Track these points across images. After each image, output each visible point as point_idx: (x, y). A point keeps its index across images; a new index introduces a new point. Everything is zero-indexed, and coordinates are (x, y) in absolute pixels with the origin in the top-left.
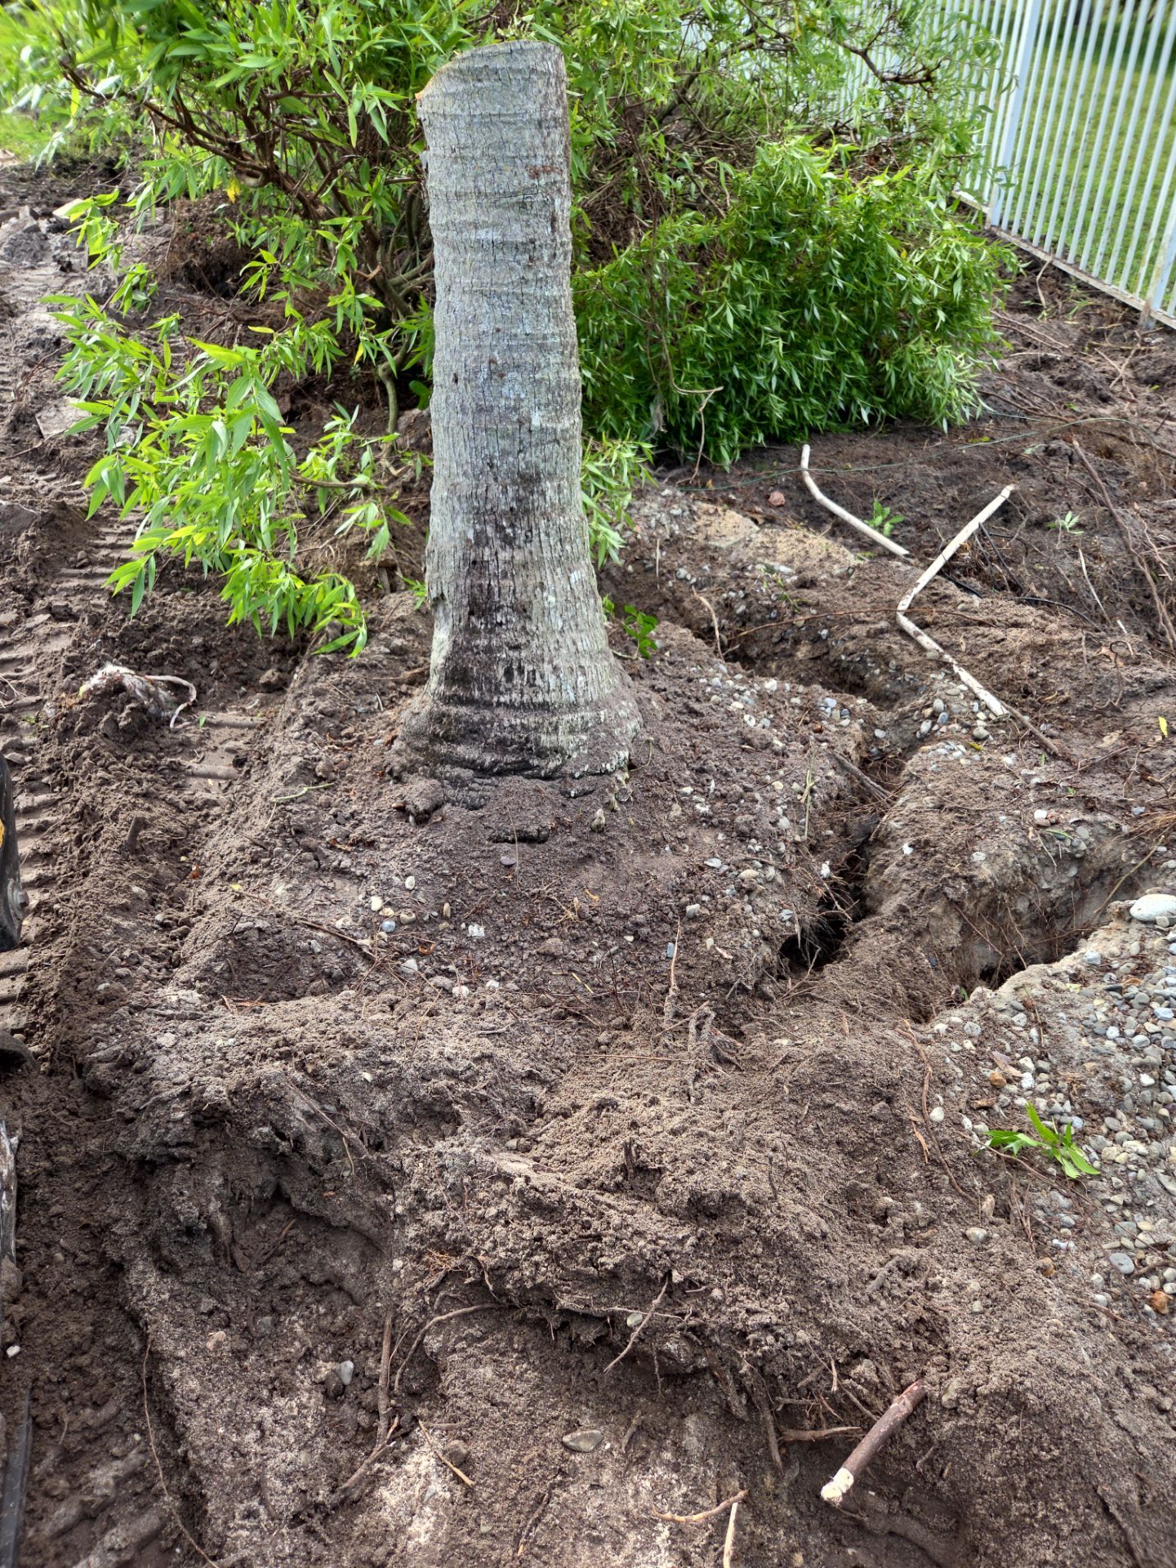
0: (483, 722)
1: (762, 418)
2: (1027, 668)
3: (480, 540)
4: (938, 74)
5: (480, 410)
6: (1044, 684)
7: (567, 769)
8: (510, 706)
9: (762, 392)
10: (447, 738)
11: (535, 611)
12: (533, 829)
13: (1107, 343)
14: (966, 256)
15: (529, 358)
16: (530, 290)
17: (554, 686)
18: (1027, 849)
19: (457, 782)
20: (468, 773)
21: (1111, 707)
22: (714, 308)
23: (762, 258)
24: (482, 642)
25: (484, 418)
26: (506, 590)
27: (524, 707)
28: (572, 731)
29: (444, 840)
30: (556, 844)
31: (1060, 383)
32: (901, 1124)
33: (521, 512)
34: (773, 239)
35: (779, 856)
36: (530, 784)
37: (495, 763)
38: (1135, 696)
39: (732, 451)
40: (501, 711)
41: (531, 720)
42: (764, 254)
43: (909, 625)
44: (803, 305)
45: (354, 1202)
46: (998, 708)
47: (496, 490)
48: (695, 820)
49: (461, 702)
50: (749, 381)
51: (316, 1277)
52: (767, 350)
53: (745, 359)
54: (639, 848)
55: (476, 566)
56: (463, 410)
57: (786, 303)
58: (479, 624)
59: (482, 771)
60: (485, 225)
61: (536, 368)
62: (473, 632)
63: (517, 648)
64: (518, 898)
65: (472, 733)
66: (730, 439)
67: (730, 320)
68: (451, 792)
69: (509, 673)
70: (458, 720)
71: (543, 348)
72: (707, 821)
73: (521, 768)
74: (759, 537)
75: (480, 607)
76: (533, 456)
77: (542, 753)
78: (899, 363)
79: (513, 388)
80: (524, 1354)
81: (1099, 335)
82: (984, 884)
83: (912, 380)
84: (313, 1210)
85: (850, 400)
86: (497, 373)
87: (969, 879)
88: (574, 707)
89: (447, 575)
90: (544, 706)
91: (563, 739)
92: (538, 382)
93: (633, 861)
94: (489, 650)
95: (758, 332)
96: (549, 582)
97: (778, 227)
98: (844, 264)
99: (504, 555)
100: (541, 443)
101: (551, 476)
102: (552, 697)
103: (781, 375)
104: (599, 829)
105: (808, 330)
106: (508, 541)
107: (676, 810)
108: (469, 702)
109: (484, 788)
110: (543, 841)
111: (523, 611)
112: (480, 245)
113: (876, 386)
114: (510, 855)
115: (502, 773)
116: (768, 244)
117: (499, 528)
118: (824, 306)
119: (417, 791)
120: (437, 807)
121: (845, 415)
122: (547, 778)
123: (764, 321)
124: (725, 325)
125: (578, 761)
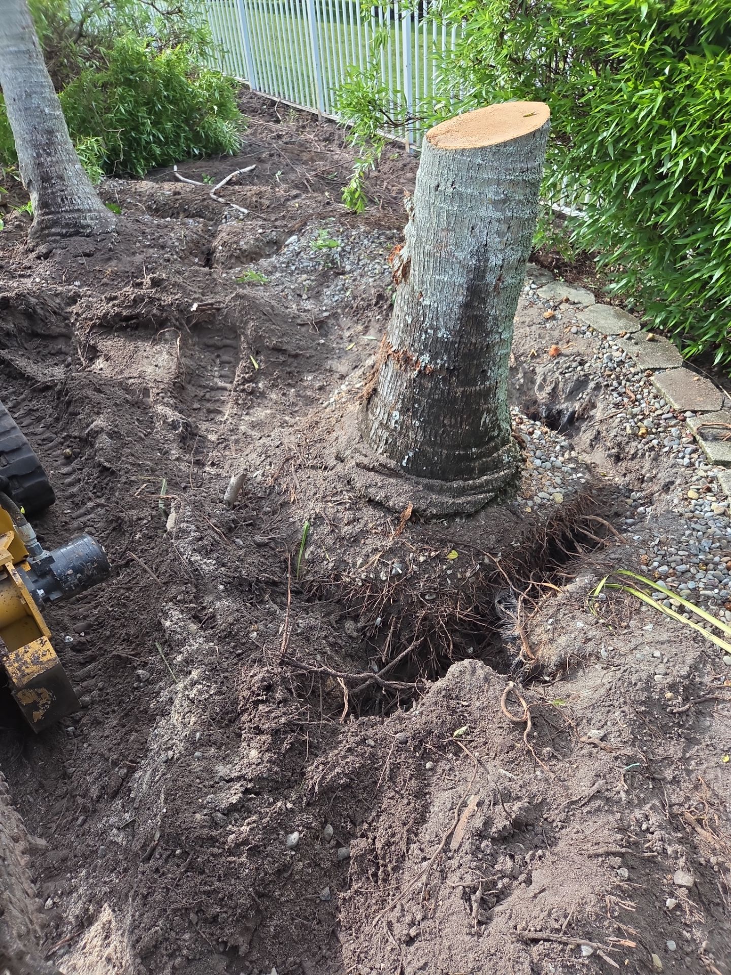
0: (58, 218)
1: (153, 156)
2: (254, 199)
3: (39, 155)
4: (183, 9)
5: (26, 109)
6: (261, 204)
7: (94, 232)
8: (66, 211)
9: (148, 143)
10: (47, 228)
11: (66, 177)
12: (87, 251)
13: (308, 129)
14: (215, 80)
15: (38, 89)
16: (33, 66)
17: (79, 203)
18: (257, 240)
19: (54, 241)
20: (58, 238)
21: (281, 205)
22: (114, 107)
23: (130, 86)
24: (50, 191)
25: (28, 112)
26: (53, 171)
27: (71, 211)
28: (92, 219)
29: (57, 259)
30: (98, 255)
31: (286, 143)
32: (215, 280)
33: (50, 143)
34: (131, 77)
35: (177, 253)
36: (83, 238)
37: (67, 232)
38: (288, 200)
39: (143, 170)
40: (63, 214)
41: (75, 215)
42: (128, 83)
43: (215, 197)
44: (154, 105)
45: (58, 326)
46: (246, 211)
47: (39, 137)
48: (145, 246)
49: (48, 214)
50: (140, 138)
51: (53, 352)
52: (144, 124)
53: (136, 128)
54: (128, 256)
55: (40, 165)
56: (20, 110)
57: (146, 104)
58: (47, 185)
59: (64, 236)
60: (11, 46)
61: (42, 93)
62: (46, 188)
63: (63, 191)
64: (89, 272)
65: (55, 223)
66: (141, 165)
67: (123, 111)
68: (54, 245)
69: (62, 200)
70: (49, 220)
71: (43, 86)
72: (150, 246)
73: (77, 233)
74: (156, 186)
75: (45, 179)
76: (49, 123)
77: (83, 227)
78: (203, 128)
79: (36, 100)
80: (118, 336)
81: (304, 127)
82: (245, 251)
83: (211, 135)
84: (46, 333)
85: (188, 146)
86: (29, 95)
87: (240, 249)
88: (90, 211)
89: (30, 172)
90: (78, 210)
91: (89, 222)
92: (44, 98)
93: (126, 259)
94: (53, 193)
95: (137, 117)
96: (67, 167)
97: (132, 73)
98: (164, 86)
99: (48, 159)
100: (50, 119)
101: (58, 131)
102: (81, 207)
103: (154, 136)
104: (110, 250)
105: (158, 115)
106: (49, 154)
107: (138, 244)
108: (51, 213)
109: (66, 241)
110: (92, 255)
111: (61, 178)
112: (11, 53)
113: (197, 138)
114: (83, 260)
115: (70, 236)
116: (130, 80)
117: (44, 150)
118: (161, 103)
119: (42, 249)
120: (51, 252)
121: (188, 153)
122: (88, 236)
123: (138, 112)
124: (121, 113)
125: (97, 229)
